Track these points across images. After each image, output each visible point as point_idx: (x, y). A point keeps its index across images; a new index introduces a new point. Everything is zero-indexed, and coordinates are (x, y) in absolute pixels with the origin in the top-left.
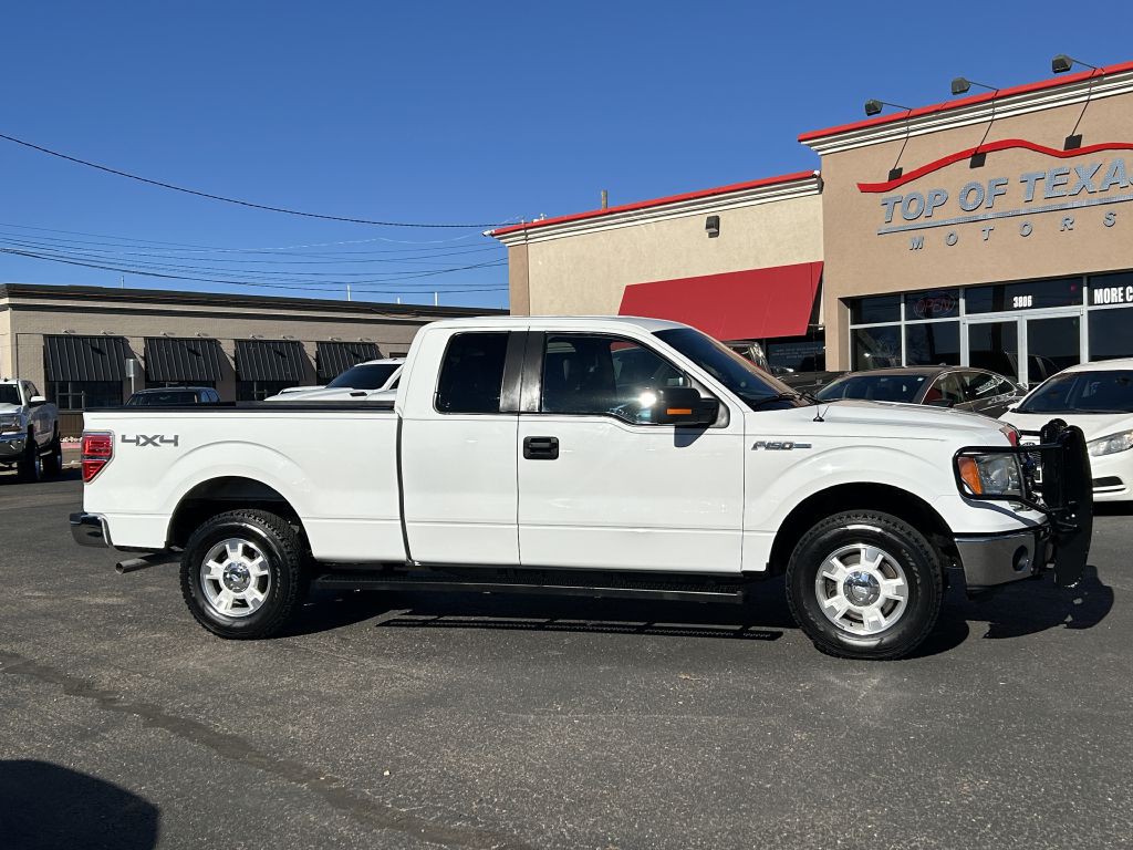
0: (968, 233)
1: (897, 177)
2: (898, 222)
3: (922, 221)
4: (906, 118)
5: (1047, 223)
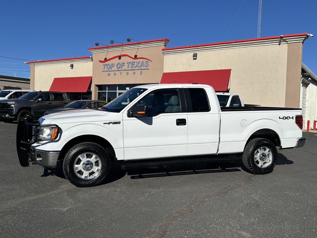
1: (106, 60)
2: (106, 69)
3: (110, 70)
4: (107, 47)
5: (131, 73)
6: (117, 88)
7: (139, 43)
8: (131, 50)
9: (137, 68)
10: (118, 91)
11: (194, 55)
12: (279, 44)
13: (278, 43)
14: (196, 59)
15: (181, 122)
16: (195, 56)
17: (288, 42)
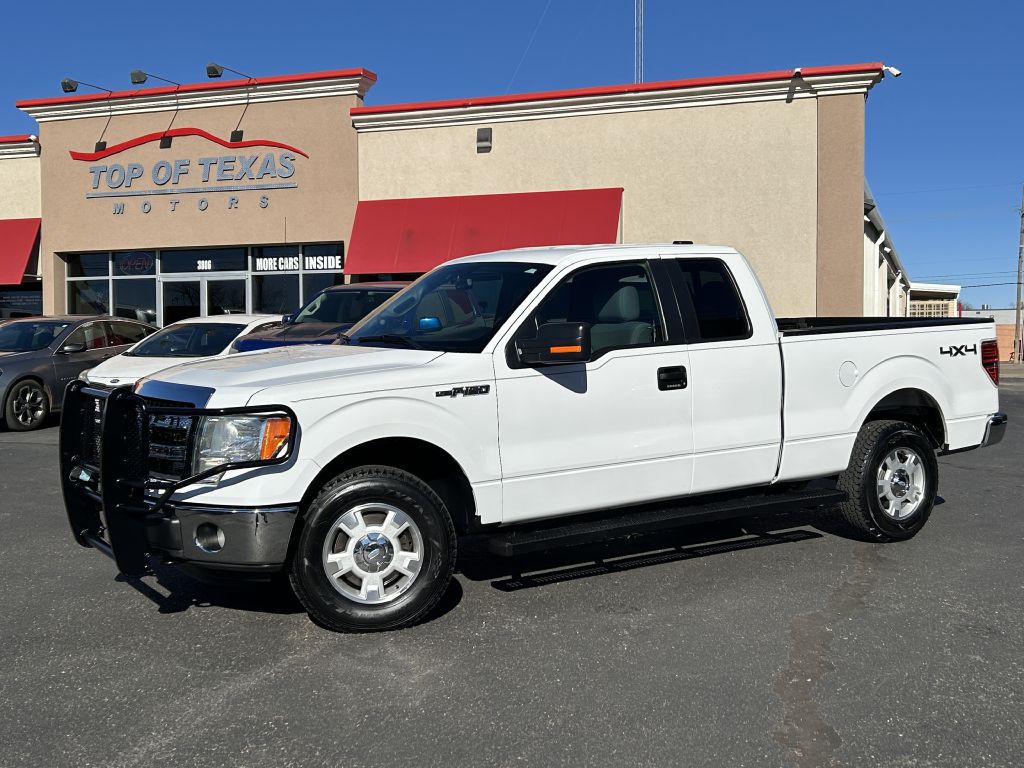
0: (160, 204)
1: (102, 150)
2: (104, 188)
3: (123, 190)
4: (108, 99)
5: (219, 201)
6: (158, 262)
7: (253, 85)
8: (218, 113)
9: (246, 182)
10: (161, 278)
11: (482, 136)
12: (789, 100)
13: (785, 96)
14: (488, 149)
15: (672, 378)
16: (485, 137)
17: (819, 93)
